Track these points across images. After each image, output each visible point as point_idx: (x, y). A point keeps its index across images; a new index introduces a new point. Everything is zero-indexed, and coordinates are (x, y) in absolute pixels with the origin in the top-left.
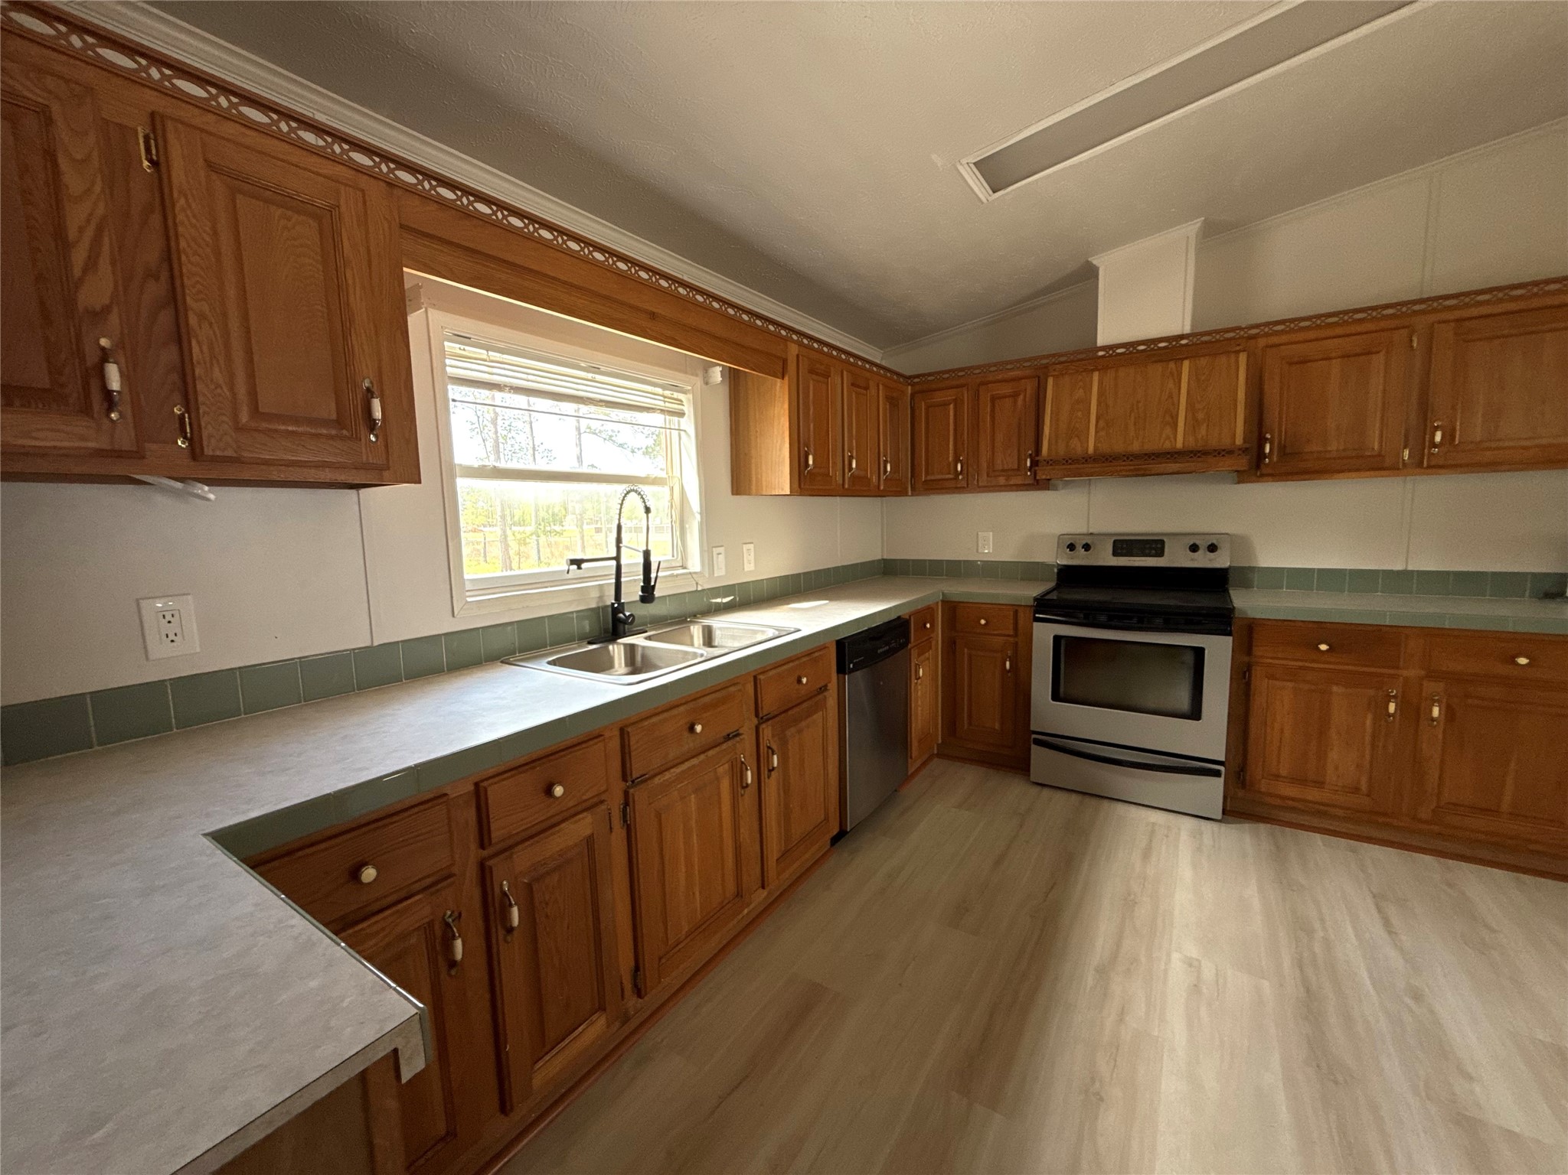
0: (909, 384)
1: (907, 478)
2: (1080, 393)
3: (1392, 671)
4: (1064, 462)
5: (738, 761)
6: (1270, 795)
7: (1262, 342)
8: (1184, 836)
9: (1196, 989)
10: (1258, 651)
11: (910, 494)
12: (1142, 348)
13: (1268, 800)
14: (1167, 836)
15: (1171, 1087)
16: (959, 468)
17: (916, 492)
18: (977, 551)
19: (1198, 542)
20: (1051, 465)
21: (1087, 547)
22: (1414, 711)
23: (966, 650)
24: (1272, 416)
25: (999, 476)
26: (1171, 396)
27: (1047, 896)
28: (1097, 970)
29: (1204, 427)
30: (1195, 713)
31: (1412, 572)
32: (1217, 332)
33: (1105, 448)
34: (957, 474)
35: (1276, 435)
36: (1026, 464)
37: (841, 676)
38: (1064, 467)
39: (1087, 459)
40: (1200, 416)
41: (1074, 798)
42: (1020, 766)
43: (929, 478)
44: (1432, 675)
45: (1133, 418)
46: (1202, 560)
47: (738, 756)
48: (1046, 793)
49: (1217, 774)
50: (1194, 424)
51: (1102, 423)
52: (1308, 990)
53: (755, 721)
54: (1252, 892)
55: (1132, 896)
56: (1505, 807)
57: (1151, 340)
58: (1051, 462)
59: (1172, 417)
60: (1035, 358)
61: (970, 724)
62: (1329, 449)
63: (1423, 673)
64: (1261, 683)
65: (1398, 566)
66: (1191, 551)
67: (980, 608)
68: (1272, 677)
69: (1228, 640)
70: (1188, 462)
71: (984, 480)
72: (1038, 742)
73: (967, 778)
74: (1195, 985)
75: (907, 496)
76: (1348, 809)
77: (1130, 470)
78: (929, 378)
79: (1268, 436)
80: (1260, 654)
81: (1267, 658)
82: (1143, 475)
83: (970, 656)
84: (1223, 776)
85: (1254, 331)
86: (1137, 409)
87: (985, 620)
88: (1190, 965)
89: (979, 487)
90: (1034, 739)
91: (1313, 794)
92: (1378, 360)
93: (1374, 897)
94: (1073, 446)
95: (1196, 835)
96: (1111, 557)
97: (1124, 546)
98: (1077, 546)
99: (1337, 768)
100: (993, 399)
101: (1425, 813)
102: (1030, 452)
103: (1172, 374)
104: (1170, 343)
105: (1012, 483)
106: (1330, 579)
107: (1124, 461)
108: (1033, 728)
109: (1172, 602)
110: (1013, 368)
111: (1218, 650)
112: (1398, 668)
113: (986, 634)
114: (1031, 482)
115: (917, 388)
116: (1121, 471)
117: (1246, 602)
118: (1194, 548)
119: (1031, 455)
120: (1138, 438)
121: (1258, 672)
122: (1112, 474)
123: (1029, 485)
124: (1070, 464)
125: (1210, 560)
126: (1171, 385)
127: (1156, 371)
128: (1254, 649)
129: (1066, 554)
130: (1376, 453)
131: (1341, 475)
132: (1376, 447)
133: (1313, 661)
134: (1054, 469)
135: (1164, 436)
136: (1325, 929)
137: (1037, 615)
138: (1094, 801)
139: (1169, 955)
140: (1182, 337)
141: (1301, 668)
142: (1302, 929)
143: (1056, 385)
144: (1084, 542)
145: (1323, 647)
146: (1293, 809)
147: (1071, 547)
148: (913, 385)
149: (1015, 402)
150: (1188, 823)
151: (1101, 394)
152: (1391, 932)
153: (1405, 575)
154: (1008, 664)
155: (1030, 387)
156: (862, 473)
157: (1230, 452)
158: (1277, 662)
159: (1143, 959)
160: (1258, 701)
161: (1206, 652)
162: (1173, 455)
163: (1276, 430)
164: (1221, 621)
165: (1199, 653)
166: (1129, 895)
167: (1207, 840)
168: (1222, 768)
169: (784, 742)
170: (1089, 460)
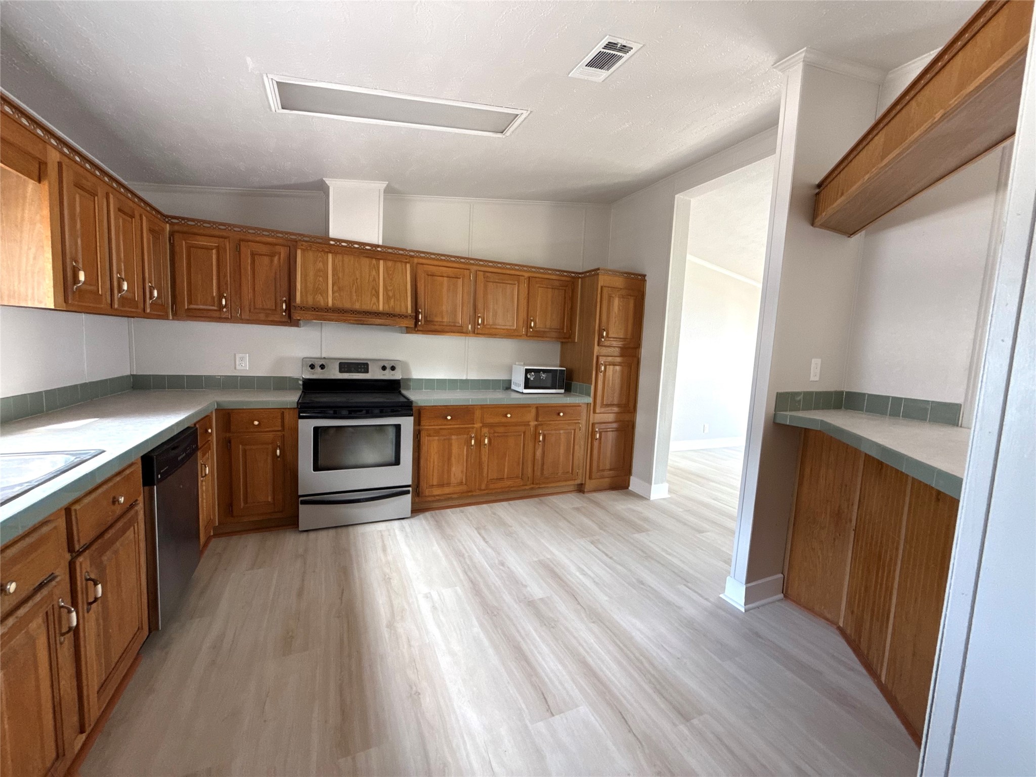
0: (167, 222)
1: (168, 304)
2: (320, 265)
3: (471, 426)
4: (313, 309)
5: (56, 606)
6: (429, 496)
7: (416, 260)
8: (397, 532)
9: (434, 608)
10: (423, 423)
11: (171, 318)
12: (356, 246)
13: (430, 499)
14: (390, 535)
15: (445, 662)
16: (224, 303)
17: (176, 316)
18: (235, 368)
19: (386, 365)
20: (304, 310)
21: (322, 367)
22: (479, 443)
23: (241, 446)
24: (421, 300)
25: (260, 313)
26: (374, 280)
27: (342, 600)
28: (387, 627)
29: (392, 300)
30: (397, 462)
31: (469, 380)
32: (396, 249)
33: (339, 305)
34: (221, 307)
35: (423, 310)
36: (283, 307)
37: (147, 488)
38: (314, 313)
39: (327, 310)
40: (391, 294)
41: (332, 533)
42: (291, 522)
43: (192, 306)
44: (485, 425)
45: (354, 288)
46: (388, 375)
47: (55, 603)
48: (312, 535)
49: (407, 492)
50: (388, 298)
51: (336, 288)
52: (472, 582)
53: (68, 556)
54: (436, 547)
55: (387, 576)
56: (505, 477)
57: (362, 243)
58: (302, 308)
59: (376, 292)
60: (287, 233)
61: (246, 502)
62: (444, 321)
63: (481, 425)
64: (425, 439)
65: (464, 378)
66: (382, 369)
67: (253, 413)
68: (429, 435)
69: (411, 419)
70: (386, 319)
71: (245, 316)
72: (304, 502)
73: (249, 544)
74: (433, 606)
75: (168, 319)
76: (459, 493)
77: (356, 320)
78: (190, 223)
79: (420, 311)
80: (424, 424)
81: (427, 426)
82: (362, 324)
83: (245, 451)
84: (411, 493)
85: (412, 254)
86: (357, 282)
87: (258, 421)
88: (427, 597)
89: (241, 319)
90: (301, 501)
91: (447, 490)
92: (460, 281)
93: (476, 529)
94: (318, 299)
95: (402, 529)
96: (339, 373)
97: (345, 366)
98: (316, 366)
99: (455, 475)
100: (253, 255)
101: (483, 487)
102: (285, 299)
103: (374, 266)
104: (372, 248)
105: (270, 319)
106: (453, 384)
107: (351, 314)
108: (300, 493)
109: (381, 400)
110: (269, 235)
111: (407, 424)
112: (474, 424)
113: (259, 432)
114: (286, 320)
115: (176, 228)
116: (349, 320)
117: (417, 397)
118: (384, 368)
119: (285, 301)
120: (358, 301)
121: (423, 434)
122: (345, 321)
123: (284, 322)
124: (317, 311)
125: (392, 375)
126: (374, 273)
127: (365, 261)
128: (422, 422)
129: (309, 371)
130: (460, 325)
131: (447, 334)
132: (460, 323)
133: (445, 425)
134: (306, 314)
135: (372, 302)
136: (467, 552)
137: (301, 414)
138: (344, 530)
139: (417, 598)
140: (378, 246)
141: (441, 429)
142: (459, 555)
143: (303, 256)
144: (321, 364)
145: (449, 418)
146: (438, 501)
147: (312, 367)
148: (172, 224)
149: (272, 261)
150: (396, 524)
151: (334, 269)
152: (486, 542)
153: (467, 381)
154: (278, 451)
155: (283, 252)
156: (130, 296)
157: (406, 317)
158: (430, 427)
159: (406, 607)
160: (424, 449)
161: (402, 426)
162: (377, 314)
163: (423, 308)
164: (406, 408)
165: (398, 427)
166: (385, 576)
167: (408, 529)
168: (410, 489)
169: (101, 568)
170: (329, 310)
